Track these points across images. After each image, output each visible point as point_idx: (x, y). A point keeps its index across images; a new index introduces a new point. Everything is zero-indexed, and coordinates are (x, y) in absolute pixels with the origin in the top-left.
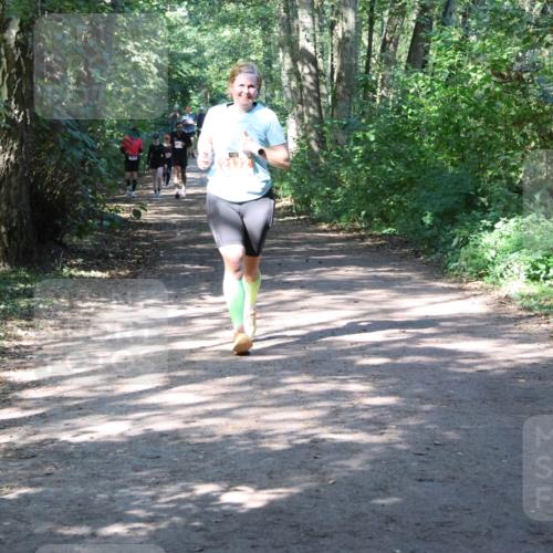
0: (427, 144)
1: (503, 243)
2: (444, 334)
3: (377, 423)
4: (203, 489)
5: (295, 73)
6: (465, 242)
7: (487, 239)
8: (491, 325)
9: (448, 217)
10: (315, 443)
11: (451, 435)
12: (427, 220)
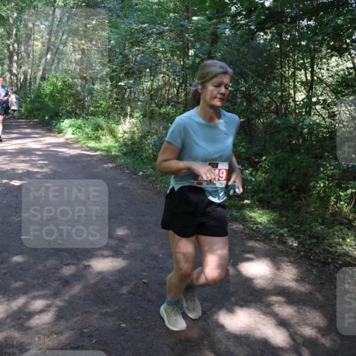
0: (46, 100)
1: (66, 126)
2: (53, 147)
3: (41, 167)
4: (4, 181)
5: (11, 78)
6: (56, 124)
7: (62, 124)
8: (65, 145)
9: (52, 118)
10: (28, 171)
11: (60, 170)
12: (47, 118)
